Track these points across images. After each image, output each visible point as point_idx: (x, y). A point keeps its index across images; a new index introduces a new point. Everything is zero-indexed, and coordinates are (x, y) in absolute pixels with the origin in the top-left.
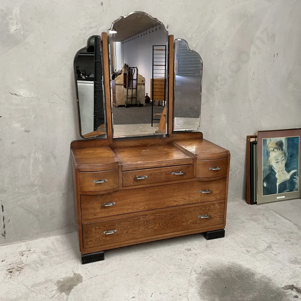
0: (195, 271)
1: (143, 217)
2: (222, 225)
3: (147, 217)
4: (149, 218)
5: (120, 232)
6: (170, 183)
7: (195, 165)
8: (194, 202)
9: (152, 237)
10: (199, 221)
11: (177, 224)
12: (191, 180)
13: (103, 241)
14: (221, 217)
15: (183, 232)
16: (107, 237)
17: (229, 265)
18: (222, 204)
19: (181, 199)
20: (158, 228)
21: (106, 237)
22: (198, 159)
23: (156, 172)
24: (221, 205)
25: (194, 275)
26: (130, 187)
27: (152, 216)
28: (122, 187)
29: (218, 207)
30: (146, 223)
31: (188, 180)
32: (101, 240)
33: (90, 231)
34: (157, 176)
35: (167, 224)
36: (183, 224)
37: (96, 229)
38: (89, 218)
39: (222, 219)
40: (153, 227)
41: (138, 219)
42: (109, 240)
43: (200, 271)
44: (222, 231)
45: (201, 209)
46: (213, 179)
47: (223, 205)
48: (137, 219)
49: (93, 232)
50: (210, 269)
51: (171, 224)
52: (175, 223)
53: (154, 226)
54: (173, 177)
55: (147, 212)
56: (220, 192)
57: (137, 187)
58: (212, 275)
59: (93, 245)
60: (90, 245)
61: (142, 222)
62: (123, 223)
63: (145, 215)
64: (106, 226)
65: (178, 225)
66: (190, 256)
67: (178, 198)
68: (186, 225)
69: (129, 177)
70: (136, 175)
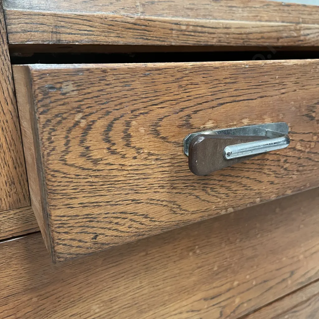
69: (127, 136)
70: (195, 112)
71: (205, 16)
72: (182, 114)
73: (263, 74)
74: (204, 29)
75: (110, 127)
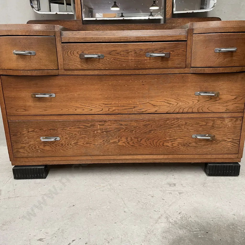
0: (167, 218)
1: (100, 123)
2: (237, 155)
3: (107, 124)
4: (110, 127)
5: (65, 142)
6: (145, 72)
7: (189, 42)
8: (186, 110)
9: (115, 157)
10: (193, 144)
11: (156, 143)
12: (182, 71)
13: (41, 151)
14: (235, 143)
15: (166, 157)
16: (46, 146)
17: (234, 219)
18: (237, 120)
19: (163, 103)
20: (124, 145)
21: (44, 146)
22: (195, 32)
23: (119, 49)
24: (235, 121)
25: (163, 224)
26: (75, 71)
27: (114, 123)
28: (63, 71)
29: (230, 124)
30: (105, 133)
31: (176, 71)
32: (37, 148)
33: (21, 133)
34: (120, 57)
35: (139, 139)
36: (166, 144)
37: (29, 132)
38: (18, 113)
39: (236, 145)
40: (117, 141)
41: (93, 125)
42: (49, 151)
43: (175, 219)
44: (234, 165)
45: (198, 124)
46: (221, 70)
47: (239, 122)
48: (91, 126)
49: (25, 135)
50: (197, 219)
51: (145, 142)
52: (153, 141)
53: (119, 141)
54: (148, 61)
55: (106, 116)
56: (235, 98)
57: (87, 73)
58: (195, 231)
59: (26, 154)
60: (22, 154)
61: (99, 131)
62: (68, 128)
63: (103, 121)
64: (44, 129)
65: (158, 144)
66: (170, 193)
67: (158, 100)
68: (171, 146)
69: (73, 53)
70: (84, 51)
71: (99, 36)
72: (82, 51)
73: (97, 45)
74: (99, 38)
75: (71, 52)
